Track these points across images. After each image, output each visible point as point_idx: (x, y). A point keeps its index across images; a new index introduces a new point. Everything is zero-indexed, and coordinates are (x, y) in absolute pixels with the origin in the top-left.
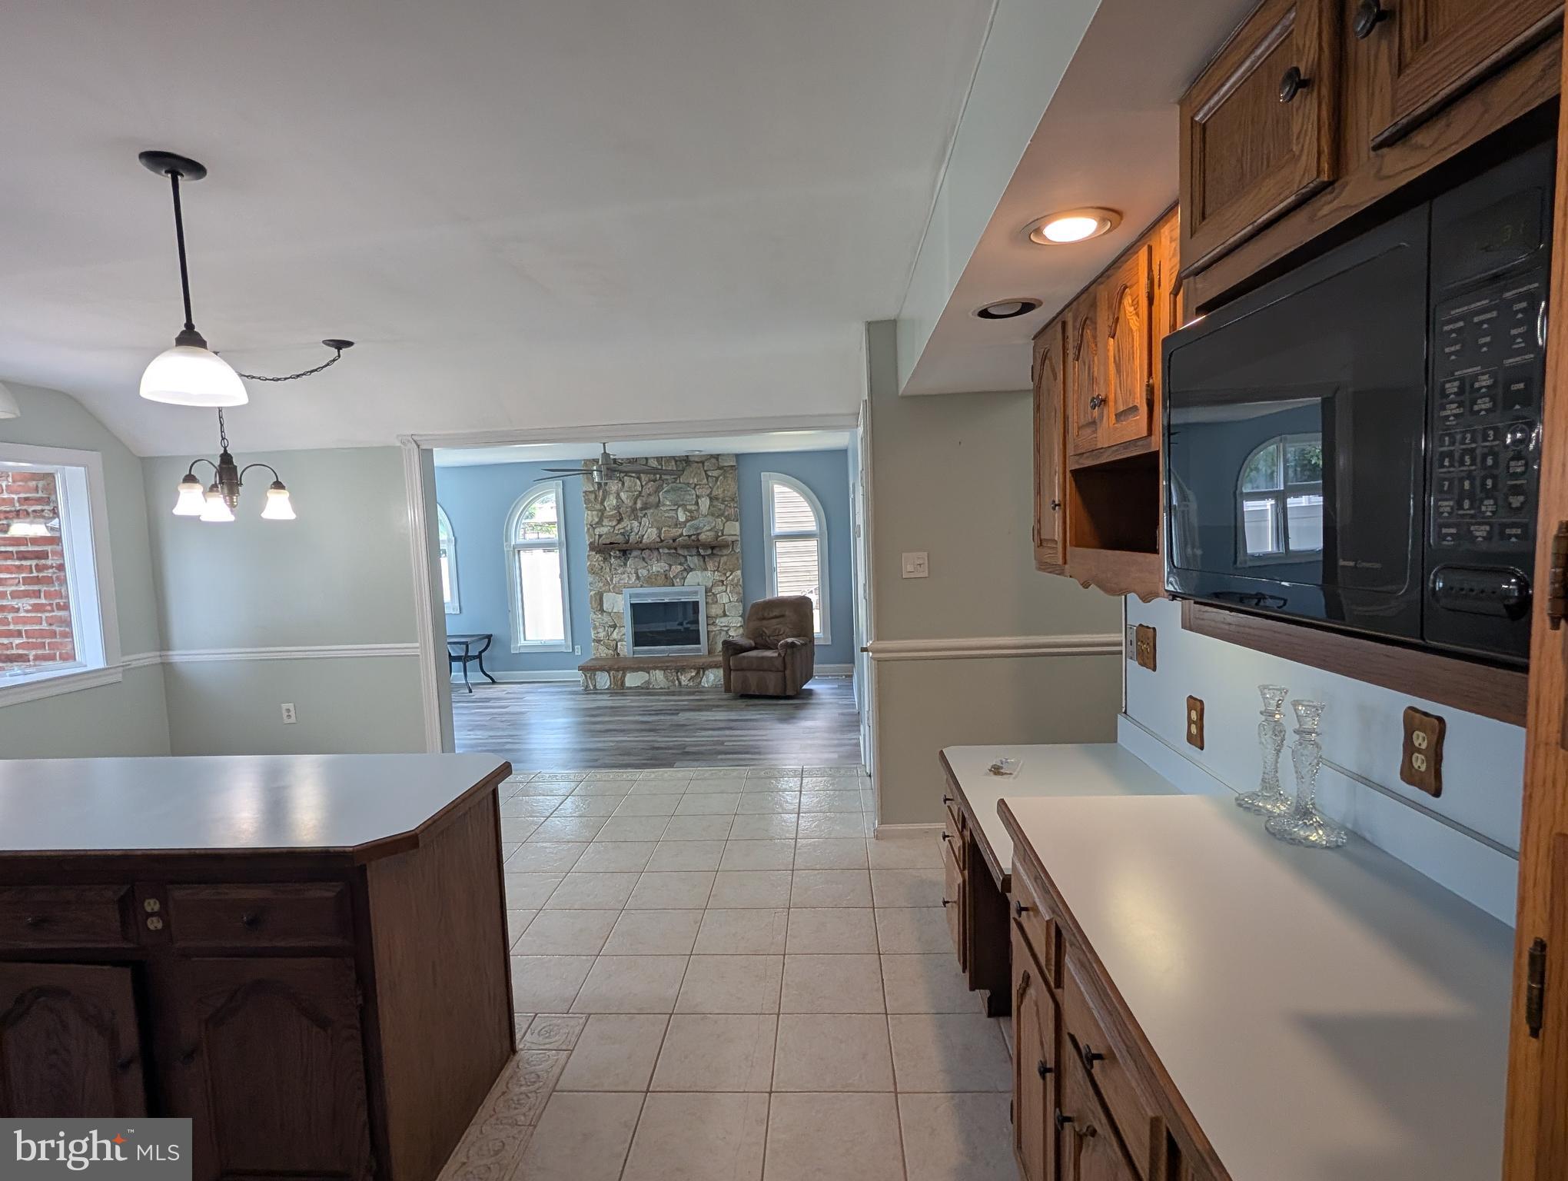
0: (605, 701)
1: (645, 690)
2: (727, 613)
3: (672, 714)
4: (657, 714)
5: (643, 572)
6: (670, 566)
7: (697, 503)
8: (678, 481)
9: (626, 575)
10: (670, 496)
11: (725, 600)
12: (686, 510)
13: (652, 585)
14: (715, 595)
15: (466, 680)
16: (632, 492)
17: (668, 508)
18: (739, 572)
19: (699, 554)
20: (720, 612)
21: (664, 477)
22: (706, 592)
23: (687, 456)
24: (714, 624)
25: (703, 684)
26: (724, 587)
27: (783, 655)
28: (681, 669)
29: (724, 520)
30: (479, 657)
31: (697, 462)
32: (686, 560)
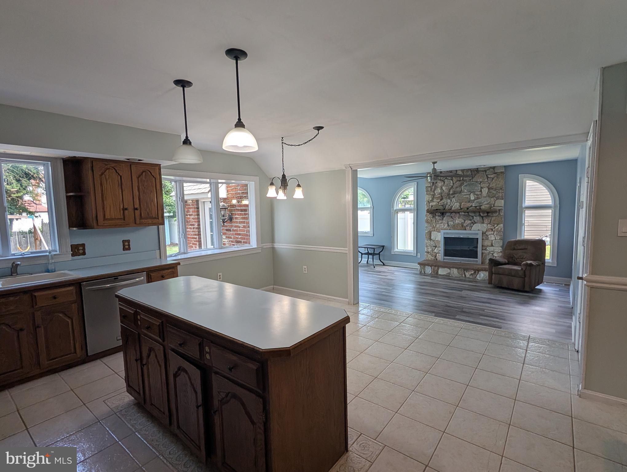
0: (428, 279)
1: (448, 277)
2: (493, 245)
3: (459, 291)
4: (451, 289)
5: (451, 223)
6: (465, 221)
7: (481, 191)
8: (472, 181)
9: (442, 224)
10: (468, 188)
11: (493, 238)
12: (475, 194)
13: (455, 229)
14: (487, 235)
15: (373, 263)
16: (448, 186)
17: (466, 193)
18: (502, 225)
19: (480, 215)
20: (490, 244)
21: (465, 179)
22: (482, 234)
23: (478, 168)
24: (485, 249)
25: (477, 278)
26: (493, 232)
27: (524, 269)
28: (466, 270)
29: (495, 199)
30: (379, 254)
31: (483, 171)
32: (473, 218)
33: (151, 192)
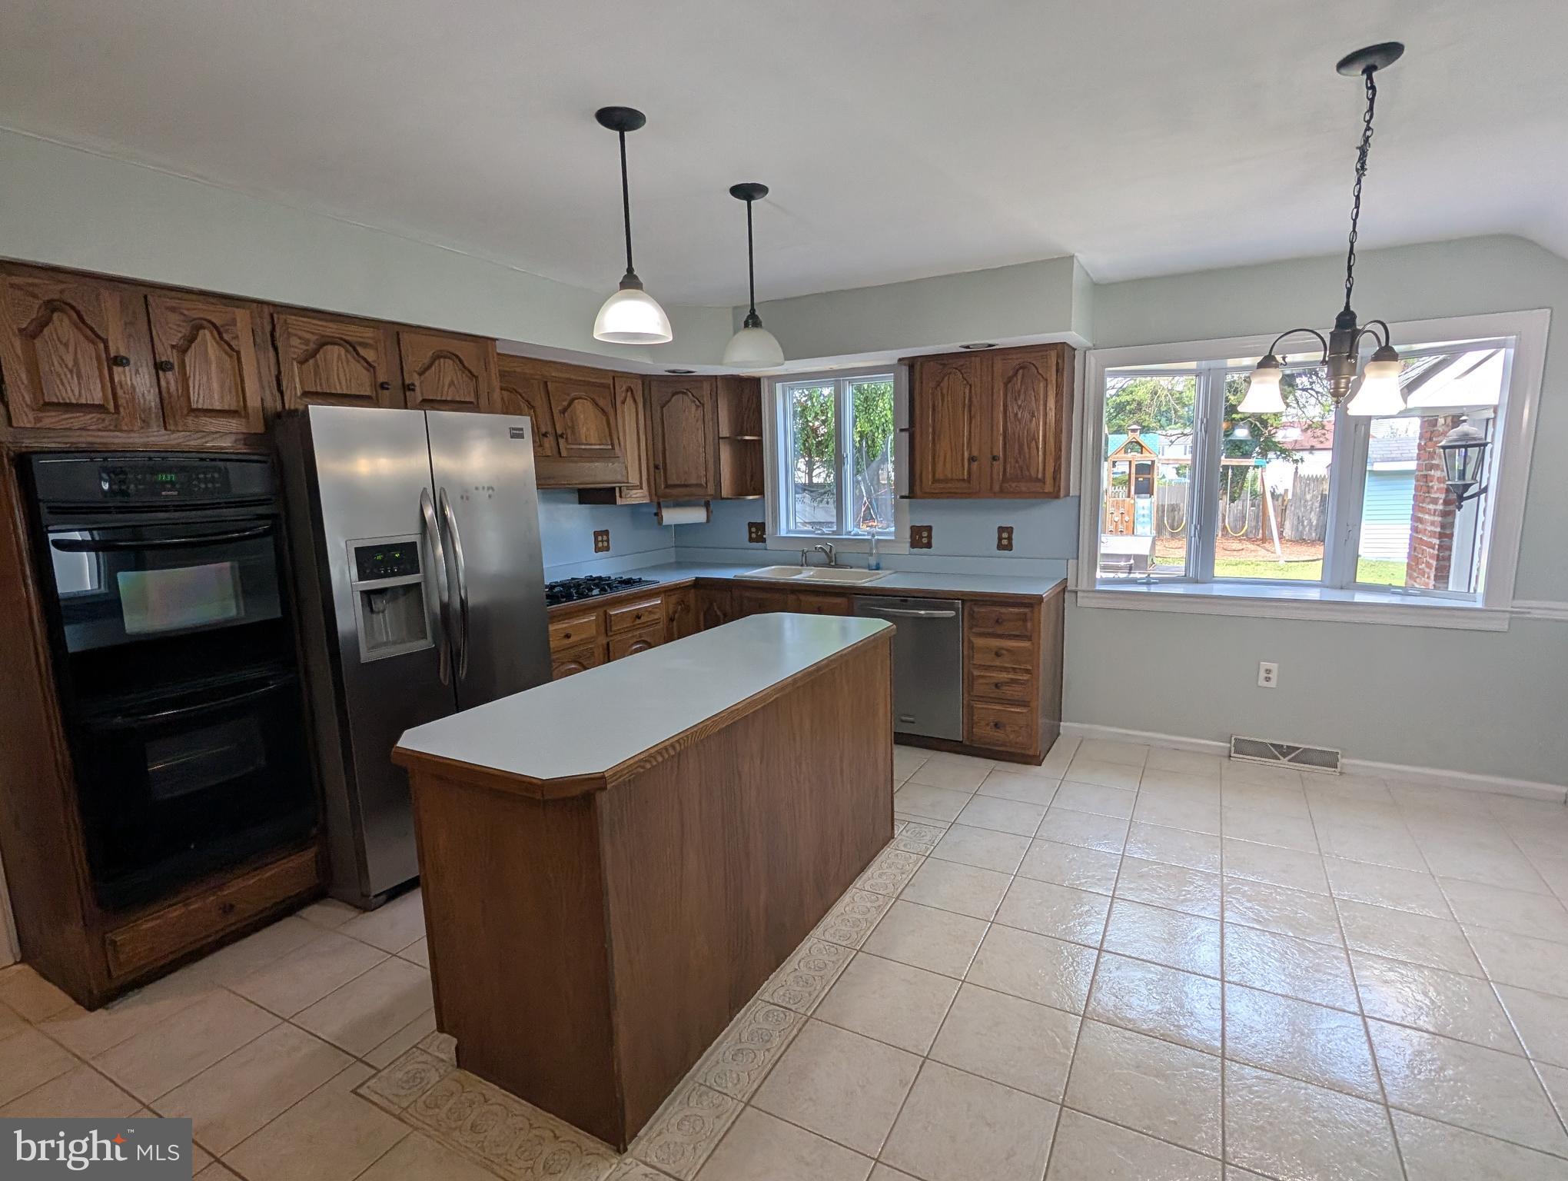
33: (1033, 416)
